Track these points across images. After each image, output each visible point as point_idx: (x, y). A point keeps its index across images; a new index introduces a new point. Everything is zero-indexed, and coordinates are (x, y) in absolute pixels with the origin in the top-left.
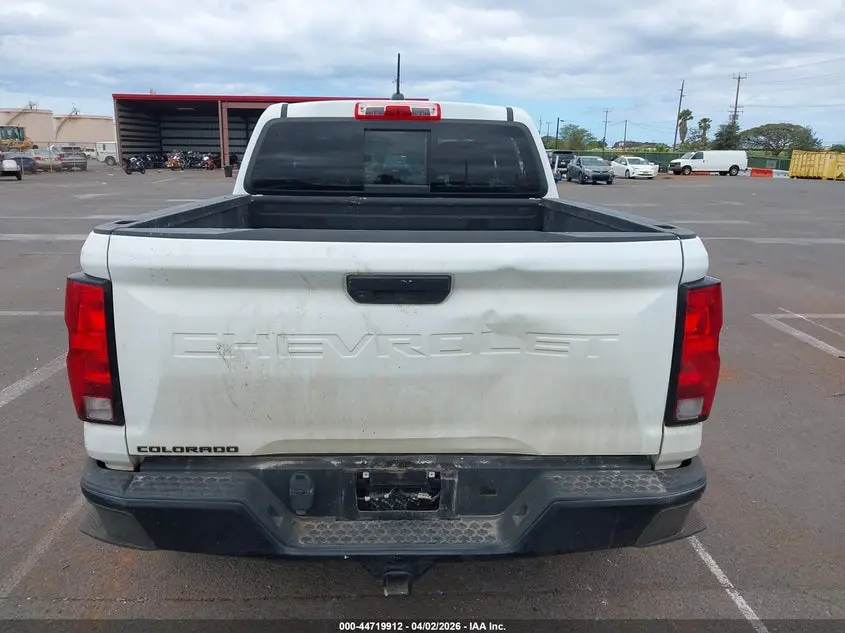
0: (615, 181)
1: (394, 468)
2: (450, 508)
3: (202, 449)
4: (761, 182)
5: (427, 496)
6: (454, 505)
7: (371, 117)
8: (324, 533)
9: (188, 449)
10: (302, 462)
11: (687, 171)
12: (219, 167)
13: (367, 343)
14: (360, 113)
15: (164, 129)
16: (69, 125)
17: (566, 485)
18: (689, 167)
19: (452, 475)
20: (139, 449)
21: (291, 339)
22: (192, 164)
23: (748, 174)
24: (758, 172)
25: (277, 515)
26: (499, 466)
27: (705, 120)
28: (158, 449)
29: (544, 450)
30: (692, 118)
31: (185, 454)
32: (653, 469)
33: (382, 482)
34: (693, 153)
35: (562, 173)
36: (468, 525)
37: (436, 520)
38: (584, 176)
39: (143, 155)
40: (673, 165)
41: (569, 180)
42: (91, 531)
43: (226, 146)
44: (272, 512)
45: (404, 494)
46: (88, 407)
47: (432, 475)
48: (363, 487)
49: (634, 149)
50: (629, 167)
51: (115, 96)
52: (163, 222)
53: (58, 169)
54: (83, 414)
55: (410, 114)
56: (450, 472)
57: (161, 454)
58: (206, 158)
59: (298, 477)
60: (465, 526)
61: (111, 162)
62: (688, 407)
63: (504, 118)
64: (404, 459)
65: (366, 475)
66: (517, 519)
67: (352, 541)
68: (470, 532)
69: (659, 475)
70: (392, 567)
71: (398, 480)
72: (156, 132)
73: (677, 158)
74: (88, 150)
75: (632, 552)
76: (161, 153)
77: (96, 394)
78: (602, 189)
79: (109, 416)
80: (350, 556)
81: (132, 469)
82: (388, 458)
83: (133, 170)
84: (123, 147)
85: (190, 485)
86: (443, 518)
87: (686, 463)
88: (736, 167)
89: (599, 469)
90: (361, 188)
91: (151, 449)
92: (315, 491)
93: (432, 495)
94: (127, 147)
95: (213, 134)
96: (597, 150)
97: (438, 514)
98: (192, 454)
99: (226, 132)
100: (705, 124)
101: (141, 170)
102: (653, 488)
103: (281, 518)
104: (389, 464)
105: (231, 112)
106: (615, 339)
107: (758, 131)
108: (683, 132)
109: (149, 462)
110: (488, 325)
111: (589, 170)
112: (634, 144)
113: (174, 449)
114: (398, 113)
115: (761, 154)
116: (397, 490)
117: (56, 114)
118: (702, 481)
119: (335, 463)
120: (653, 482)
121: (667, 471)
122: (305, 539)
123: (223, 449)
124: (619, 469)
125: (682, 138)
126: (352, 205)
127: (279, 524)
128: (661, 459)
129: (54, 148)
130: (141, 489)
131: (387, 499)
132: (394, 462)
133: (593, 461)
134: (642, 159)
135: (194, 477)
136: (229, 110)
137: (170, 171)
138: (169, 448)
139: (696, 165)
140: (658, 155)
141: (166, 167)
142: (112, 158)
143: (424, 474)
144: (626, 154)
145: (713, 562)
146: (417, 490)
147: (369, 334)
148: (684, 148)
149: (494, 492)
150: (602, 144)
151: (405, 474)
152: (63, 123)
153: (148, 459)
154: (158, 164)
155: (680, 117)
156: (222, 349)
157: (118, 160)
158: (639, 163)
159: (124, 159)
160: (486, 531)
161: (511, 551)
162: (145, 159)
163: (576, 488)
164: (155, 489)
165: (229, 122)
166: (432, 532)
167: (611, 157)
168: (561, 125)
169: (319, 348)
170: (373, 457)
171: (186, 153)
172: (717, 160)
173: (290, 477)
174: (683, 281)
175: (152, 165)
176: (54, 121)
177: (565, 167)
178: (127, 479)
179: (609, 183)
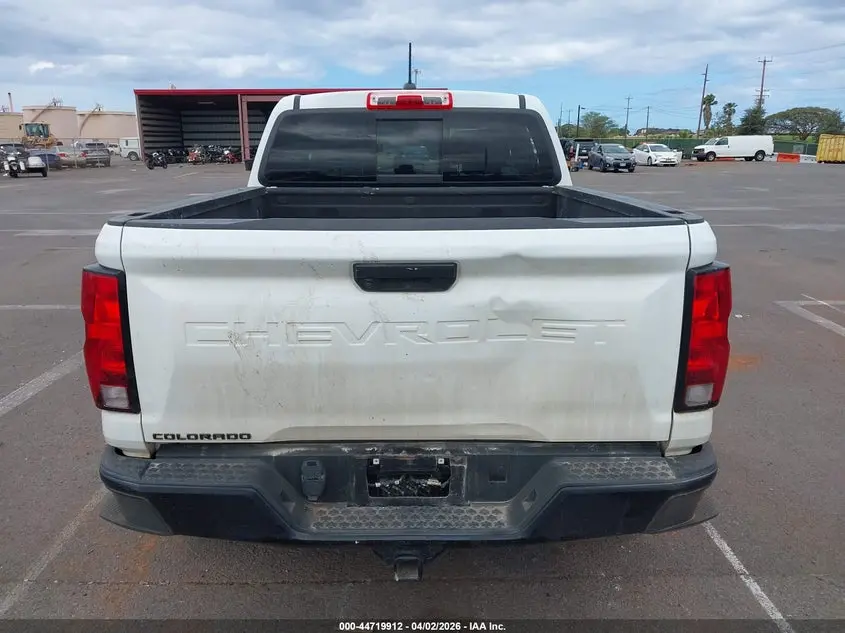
0: (636, 168)
1: (403, 455)
2: (460, 494)
3: (215, 437)
4: (788, 166)
5: (436, 483)
6: (464, 491)
7: (383, 106)
8: (336, 519)
9: (202, 437)
10: (312, 449)
11: (711, 158)
12: (240, 160)
13: (376, 330)
14: (372, 103)
15: (185, 123)
16: (92, 121)
17: (576, 471)
18: (712, 153)
19: (461, 462)
20: (155, 436)
21: (301, 327)
22: (213, 158)
23: (774, 159)
24: (785, 156)
25: (289, 501)
26: (508, 453)
27: (730, 105)
28: (173, 436)
29: (553, 436)
30: (716, 103)
31: (199, 441)
32: (663, 455)
33: (392, 469)
34: (718, 139)
35: (583, 161)
36: (478, 510)
37: (446, 506)
38: (606, 164)
39: (164, 150)
40: (697, 151)
41: (591, 168)
42: (111, 517)
43: (247, 139)
44: (284, 498)
45: (413, 480)
46: (105, 397)
47: (441, 461)
48: (373, 473)
49: (656, 136)
50: (651, 154)
51: (136, 92)
52: (176, 214)
53: (82, 166)
54: (101, 402)
55: (422, 102)
56: (460, 458)
57: (176, 441)
58: (226, 152)
59: (310, 464)
60: (475, 512)
61: (133, 157)
62: (698, 393)
63: (516, 105)
64: (414, 446)
65: (376, 462)
66: (526, 505)
67: (364, 526)
68: (479, 518)
69: (670, 462)
70: (403, 552)
71: (408, 466)
72: (177, 127)
73: (701, 144)
74: (111, 146)
75: (647, 538)
76: (182, 147)
77: (113, 382)
78: (624, 177)
79: (124, 404)
80: (361, 541)
81: (148, 456)
82: (398, 445)
83: (156, 165)
84: (146, 142)
85: (203, 471)
86: (454, 504)
87: (697, 449)
88: (762, 152)
89: (608, 456)
90: (374, 179)
91: (166, 437)
92: (327, 478)
93: (442, 481)
94: (150, 142)
95: (233, 128)
96: (619, 137)
97: (448, 500)
98: (206, 441)
99: (246, 125)
100: (730, 109)
101: (163, 165)
102: (662, 474)
103: (294, 504)
104: (399, 451)
105: (251, 105)
106: (622, 325)
107: (784, 116)
108: (708, 117)
109: (165, 449)
110: (495, 312)
111: (610, 158)
112: (657, 131)
113: (189, 436)
114: (410, 102)
115: (789, 138)
116: (407, 477)
117: (80, 110)
118: (714, 466)
119: (346, 450)
120: (663, 468)
121: (678, 458)
122: (318, 525)
123: (236, 436)
124: (628, 456)
125: (707, 124)
126: (365, 195)
127: (291, 510)
128: (671, 446)
129: (80, 145)
130: (157, 476)
131: (397, 486)
132: (404, 449)
133: (603, 447)
134: (665, 146)
135: (208, 463)
136: (249, 104)
137: (192, 166)
138: (184, 435)
139: (721, 151)
140: (681, 141)
141: (187, 161)
142: (135, 154)
143: (433, 460)
144: (647, 141)
145: (728, 548)
146: (427, 477)
147: (377, 322)
148: (709, 134)
149: (504, 479)
150: (624, 131)
151: (414, 461)
152: (87, 119)
153: (163, 446)
154: (180, 159)
155: (704, 103)
156: (234, 338)
157: (140, 156)
158: (662, 150)
159: (146, 155)
160: (495, 517)
161: (519, 537)
162: (167, 153)
163: (585, 474)
164: (170, 476)
165: (249, 116)
166: (441, 517)
167: (634, 144)
168: (583, 113)
169: (327, 337)
170: (383, 444)
171: (206, 147)
172: (742, 145)
173: (301, 463)
174: (691, 266)
175: (174, 159)
176: (79, 117)
177: (585, 155)
178: (143, 467)
179: (631, 171)
